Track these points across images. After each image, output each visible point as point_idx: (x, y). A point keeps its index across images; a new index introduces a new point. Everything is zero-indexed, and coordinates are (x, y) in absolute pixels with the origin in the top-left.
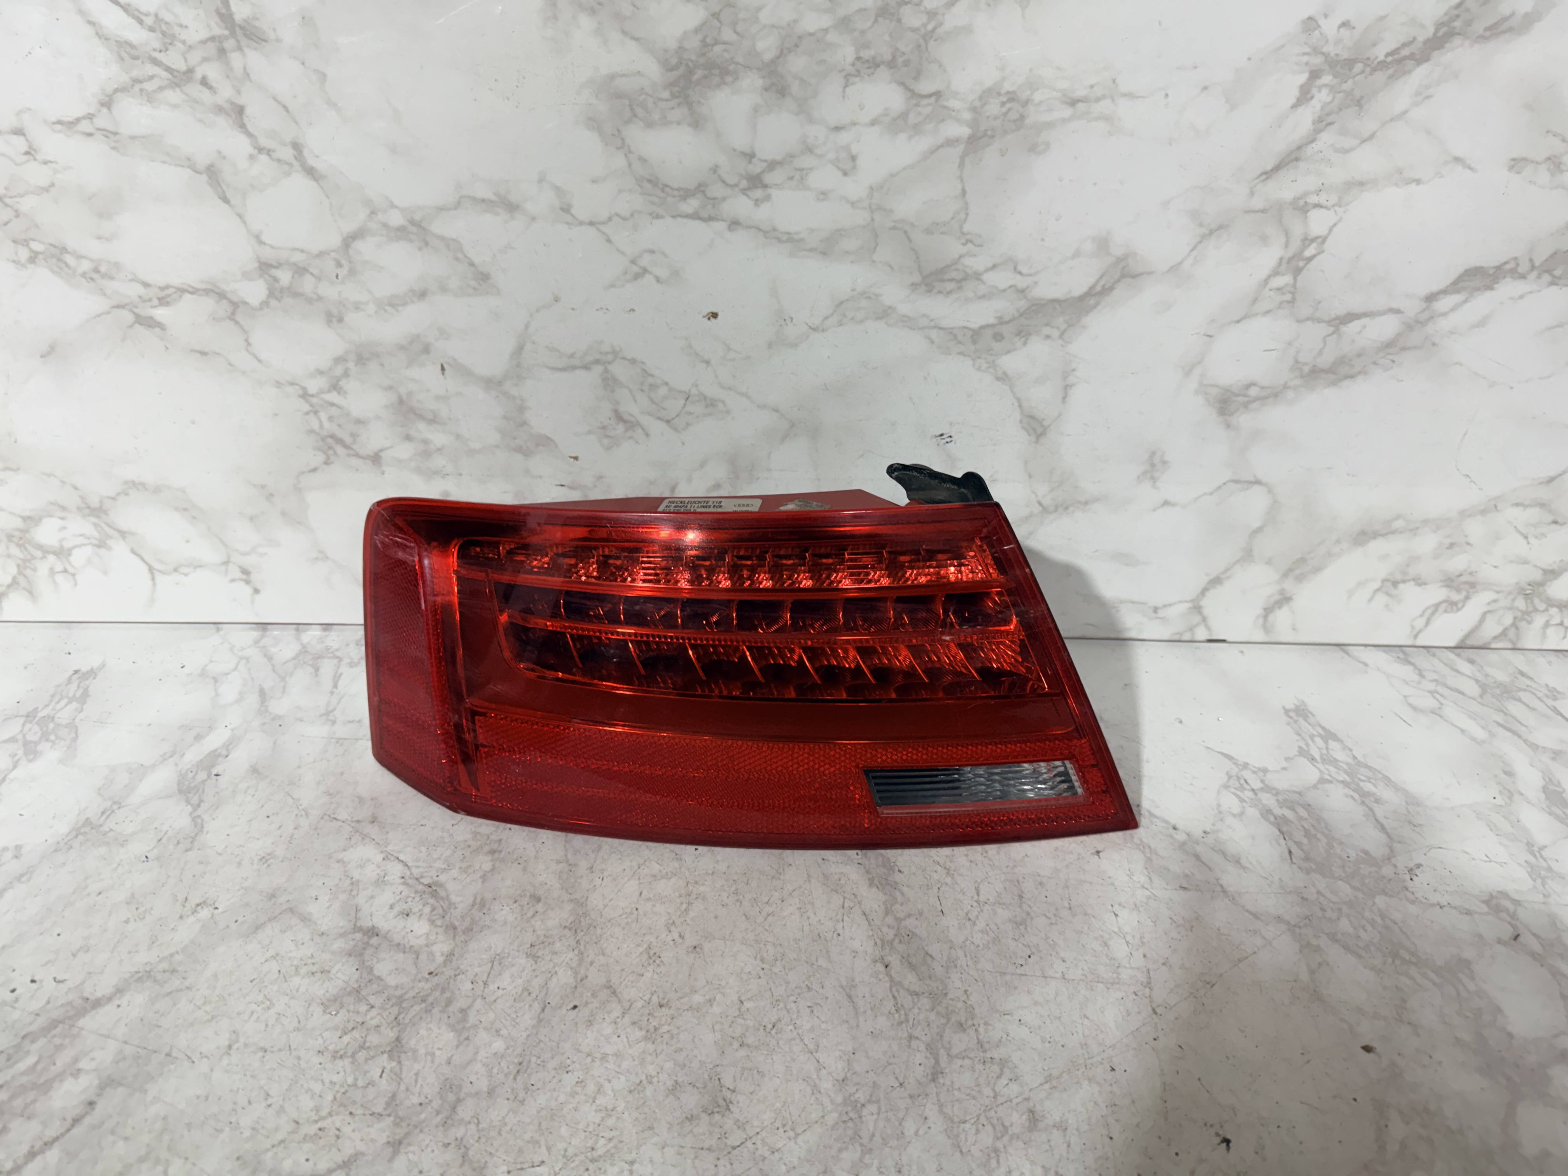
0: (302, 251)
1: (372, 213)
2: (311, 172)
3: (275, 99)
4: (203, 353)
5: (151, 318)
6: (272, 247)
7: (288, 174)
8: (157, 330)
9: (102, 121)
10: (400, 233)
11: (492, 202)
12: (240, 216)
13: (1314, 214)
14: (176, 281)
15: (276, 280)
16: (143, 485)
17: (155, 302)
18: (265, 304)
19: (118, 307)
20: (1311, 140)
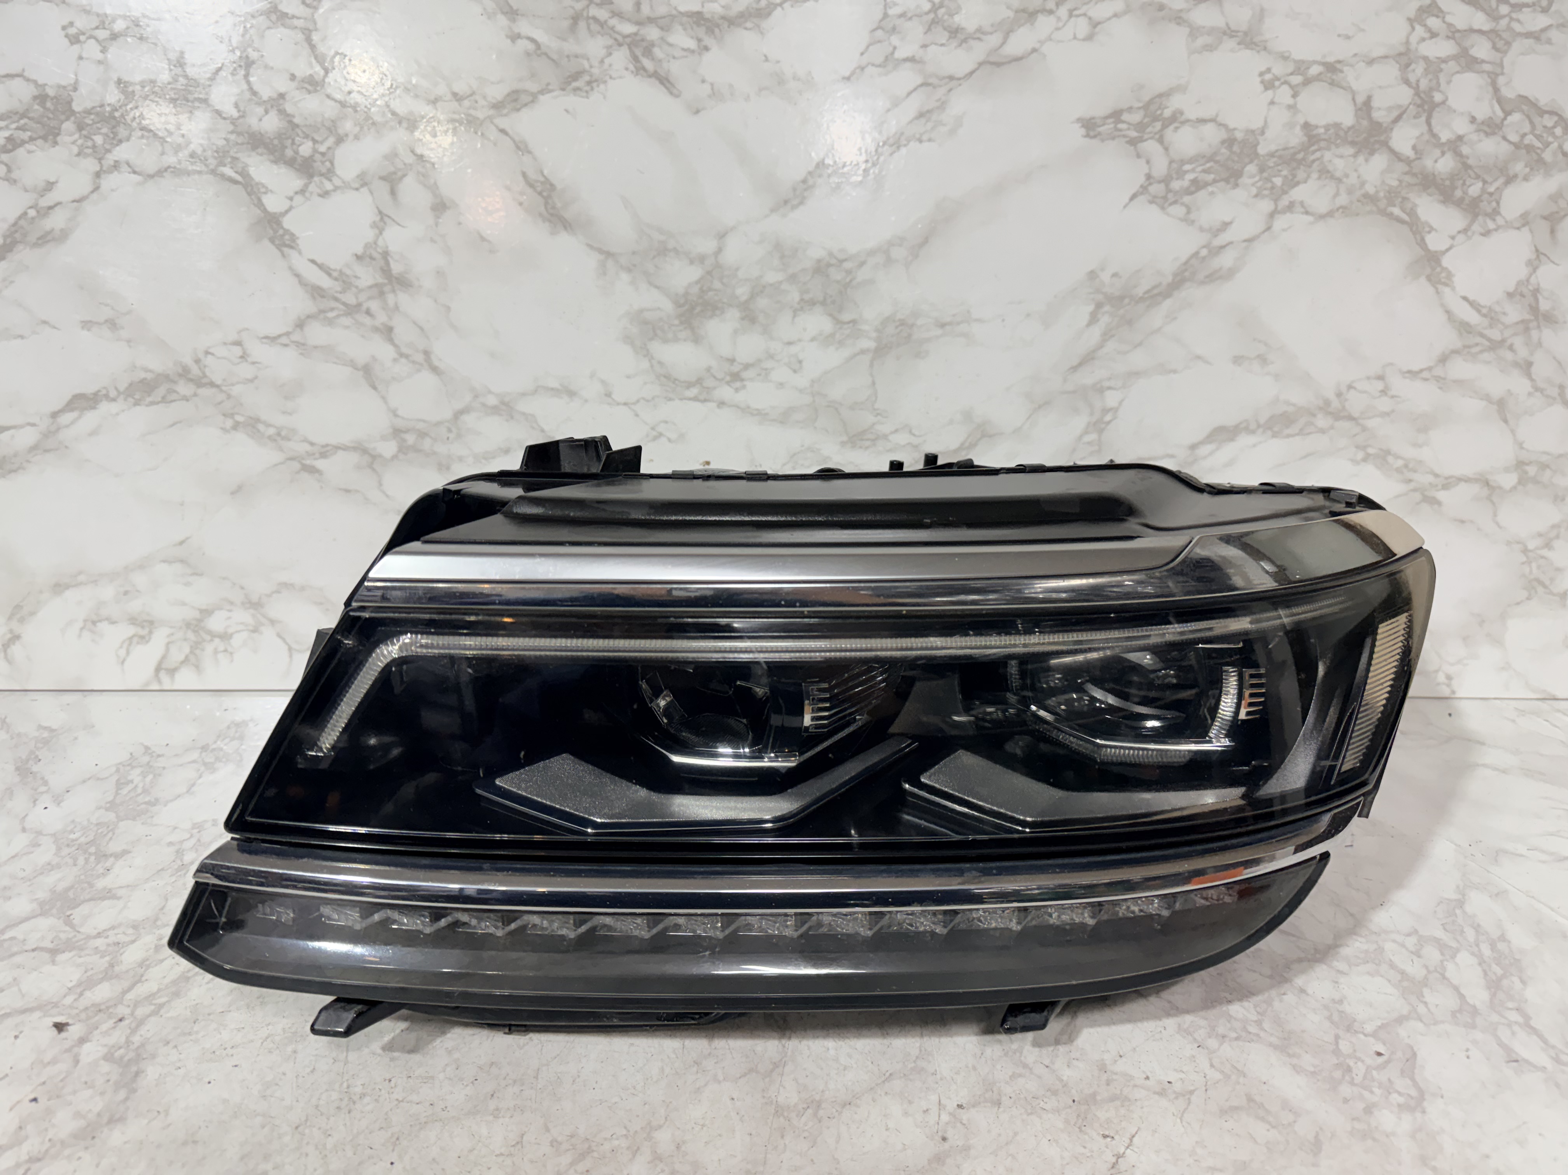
0: (424, 421)
1: (476, 396)
2: (435, 370)
3: (415, 323)
4: (347, 491)
5: (313, 467)
6: (403, 418)
7: (419, 371)
8: (317, 475)
9: (296, 337)
10: (495, 410)
11: (558, 390)
12: (383, 398)
13: (1108, 393)
14: (333, 441)
15: (404, 440)
16: (292, 585)
17: (317, 455)
18: (395, 457)
19: (292, 459)
20: (1101, 346)
